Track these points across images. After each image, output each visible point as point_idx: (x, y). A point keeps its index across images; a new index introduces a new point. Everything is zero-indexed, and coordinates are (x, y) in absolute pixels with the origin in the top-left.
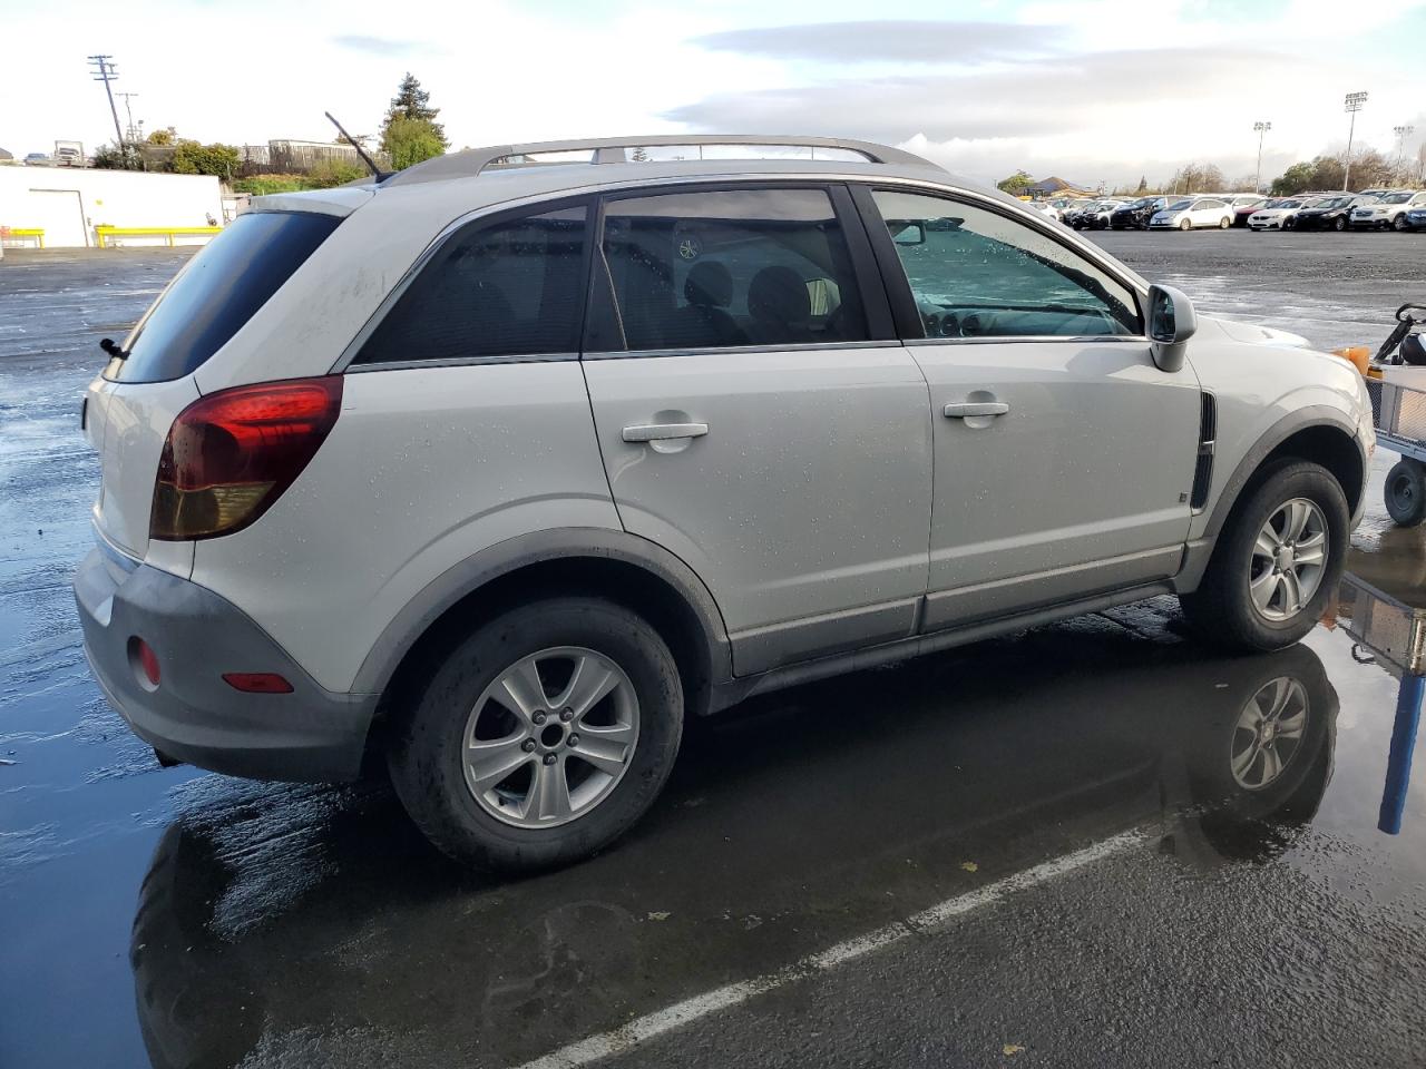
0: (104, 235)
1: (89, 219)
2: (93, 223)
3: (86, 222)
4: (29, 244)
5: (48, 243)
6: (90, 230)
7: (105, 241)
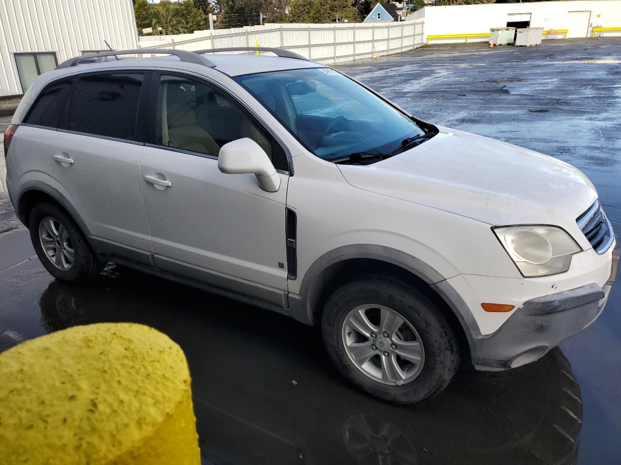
0: (596, 31)
1: (591, 24)
2: (593, 26)
3: (590, 25)
4: (560, 37)
5: (569, 36)
6: (590, 29)
7: (596, 35)
